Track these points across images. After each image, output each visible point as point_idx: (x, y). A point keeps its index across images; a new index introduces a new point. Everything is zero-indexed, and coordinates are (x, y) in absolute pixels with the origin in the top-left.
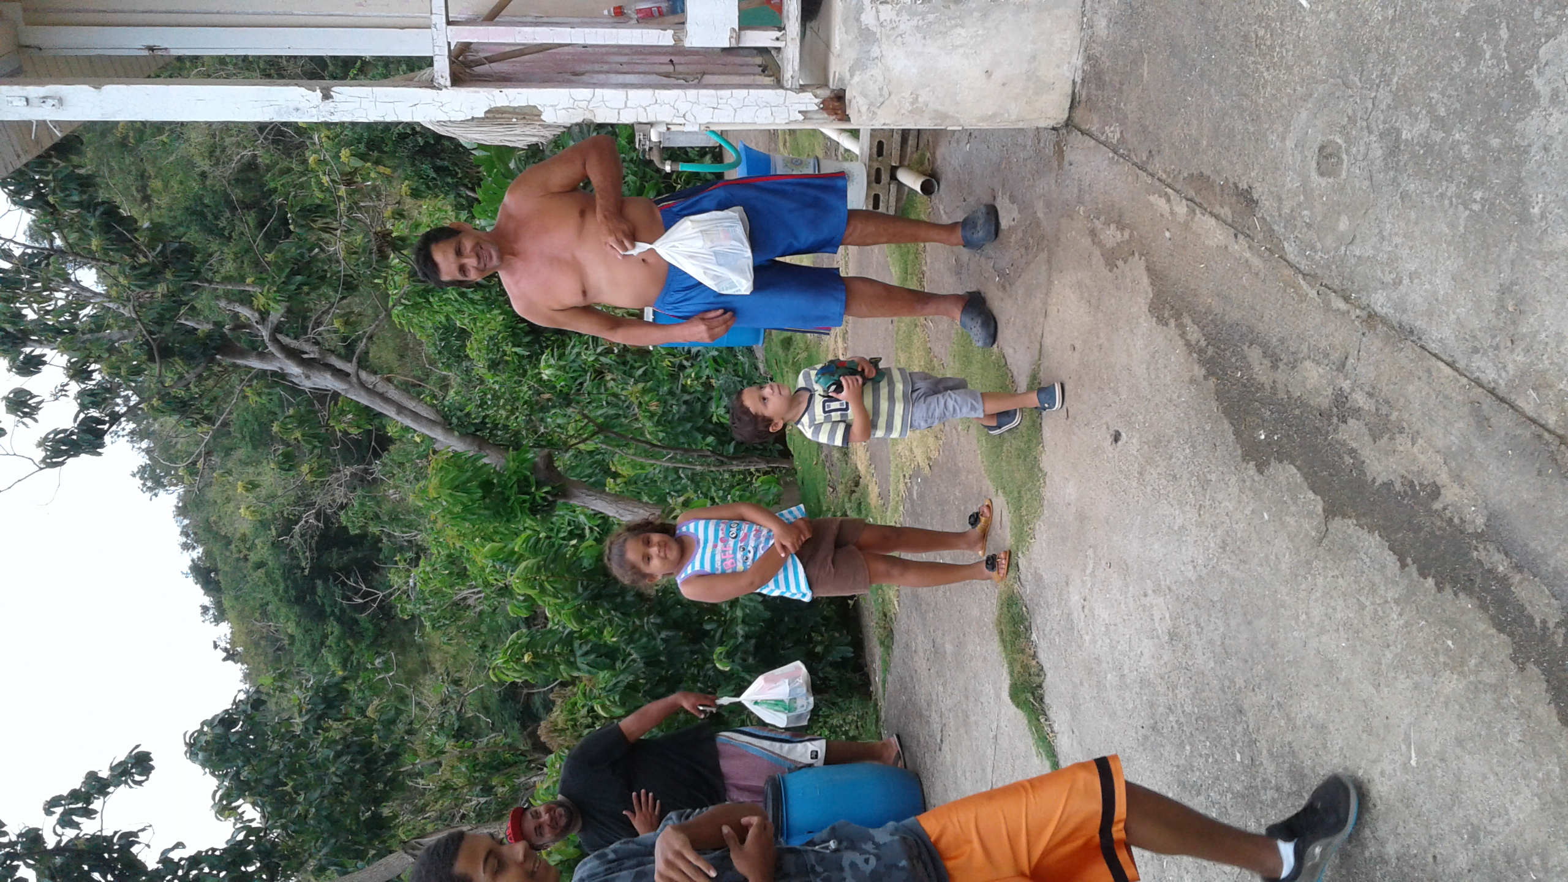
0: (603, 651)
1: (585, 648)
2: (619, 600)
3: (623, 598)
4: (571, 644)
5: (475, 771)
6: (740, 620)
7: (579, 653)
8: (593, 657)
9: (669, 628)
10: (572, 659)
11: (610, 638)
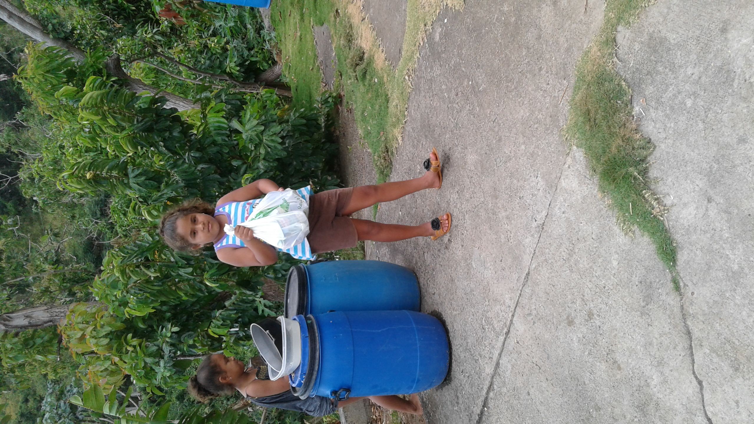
0: (151, 175)
1: (137, 172)
2: (167, 134)
3: (171, 133)
4: (126, 169)
5: (64, 283)
6: (262, 157)
7: (131, 175)
8: (143, 178)
9: (205, 162)
10: (126, 181)
11: (158, 162)
